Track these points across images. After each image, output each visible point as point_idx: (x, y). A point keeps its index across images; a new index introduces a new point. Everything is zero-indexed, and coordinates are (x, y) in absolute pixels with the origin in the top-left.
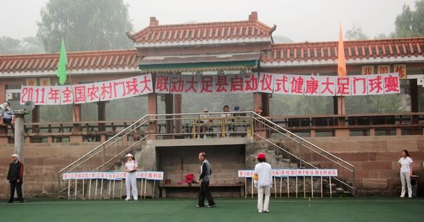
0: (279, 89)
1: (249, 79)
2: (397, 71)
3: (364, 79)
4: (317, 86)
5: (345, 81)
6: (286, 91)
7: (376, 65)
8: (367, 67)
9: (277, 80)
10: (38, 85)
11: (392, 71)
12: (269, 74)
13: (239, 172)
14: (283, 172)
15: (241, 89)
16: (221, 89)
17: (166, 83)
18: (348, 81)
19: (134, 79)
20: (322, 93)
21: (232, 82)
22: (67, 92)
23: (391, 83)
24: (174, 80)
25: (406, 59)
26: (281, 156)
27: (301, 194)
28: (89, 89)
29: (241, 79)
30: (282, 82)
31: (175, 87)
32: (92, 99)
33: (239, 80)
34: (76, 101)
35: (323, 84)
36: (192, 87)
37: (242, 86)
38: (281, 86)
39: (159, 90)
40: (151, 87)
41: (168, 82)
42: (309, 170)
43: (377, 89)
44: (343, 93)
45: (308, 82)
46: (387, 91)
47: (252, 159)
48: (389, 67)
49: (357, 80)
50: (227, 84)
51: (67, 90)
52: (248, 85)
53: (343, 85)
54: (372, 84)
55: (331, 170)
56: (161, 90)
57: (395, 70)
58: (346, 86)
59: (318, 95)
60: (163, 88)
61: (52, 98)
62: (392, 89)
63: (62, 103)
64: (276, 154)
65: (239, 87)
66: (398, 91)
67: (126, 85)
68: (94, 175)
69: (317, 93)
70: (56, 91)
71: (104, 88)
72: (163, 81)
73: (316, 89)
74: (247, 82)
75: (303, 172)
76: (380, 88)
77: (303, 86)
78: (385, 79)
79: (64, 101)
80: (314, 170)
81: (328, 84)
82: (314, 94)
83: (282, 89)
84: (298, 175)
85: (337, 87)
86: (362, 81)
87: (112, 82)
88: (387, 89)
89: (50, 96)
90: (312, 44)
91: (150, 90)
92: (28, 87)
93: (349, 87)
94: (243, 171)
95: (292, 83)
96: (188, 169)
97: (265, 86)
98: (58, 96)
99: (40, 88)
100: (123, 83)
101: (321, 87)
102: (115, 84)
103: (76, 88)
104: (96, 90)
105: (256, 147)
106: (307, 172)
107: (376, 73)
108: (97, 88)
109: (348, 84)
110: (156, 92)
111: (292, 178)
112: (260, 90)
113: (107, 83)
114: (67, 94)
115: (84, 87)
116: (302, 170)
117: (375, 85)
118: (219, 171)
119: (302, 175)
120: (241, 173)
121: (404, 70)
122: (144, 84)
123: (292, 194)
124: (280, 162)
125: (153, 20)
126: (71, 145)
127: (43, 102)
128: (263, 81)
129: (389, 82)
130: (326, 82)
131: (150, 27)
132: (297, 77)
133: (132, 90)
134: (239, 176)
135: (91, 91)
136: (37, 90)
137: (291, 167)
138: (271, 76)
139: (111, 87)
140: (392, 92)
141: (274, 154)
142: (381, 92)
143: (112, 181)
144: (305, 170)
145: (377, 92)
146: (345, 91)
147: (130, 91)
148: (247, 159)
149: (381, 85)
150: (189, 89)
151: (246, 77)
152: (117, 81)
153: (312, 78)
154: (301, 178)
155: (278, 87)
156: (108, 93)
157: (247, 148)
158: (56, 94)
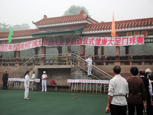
0: (90, 43)
1: (78, 40)
2: (143, 34)
3: (127, 38)
4: (106, 42)
5: (119, 39)
6: (93, 44)
7: (133, 31)
8: (129, 32)
9: (90, 40)
10: (6, 44)
11: (141, 34)
12: (87, 37)
13: (68, 80)
14: (85, 81)
15: (75, 44)
16: (67, 44)
17: (47, 42)
18: (120, 39)
19: (36, 41)
20: (108, 45)
21: (72, 41)
22: (14, 46)
23: (140, 40)
24: (50, 41)
25: (146, 28)
26: (85, 73)
27: (92, 91)
28: (21, 45)
29: (76, 39)
30: (92, 40)
31: (50, 43)
32: (22, 49)
33: (75, 40)
34: (17, 50)
35: (109, 41)
36: (56, 43)
37: (75, 42)
38: (91, 42)
39: (44, 45)
40: (41, 44)
41: (48, 41)
42: (96, 80)
43: (133, 43)
44: (118, 45)
45: (102, 40)
46: (137, 43)
47: (73, 75)
48: (139, 32)
49: (124, 39)
50: (70, 42)
51: (14, 45)
52: (78, 42)
53: (118, 41)
54: (131, 40)
55: (106, 81)
56: (45, 45)
57: (142, 34)
58: (119, 42)
59: (106, 46)
60: (46, 44)
61: (9, 49)
62: (140, 42)
63: (12, 51)
64: (83, 72)
65: (75, 43)
66: (143, 43)
67: (33, 43)
68: (16, 79)
69: (106, 45)
70: (11, 46)
71: (26, 44)
72: (46, 41)
73: (106, 43)
74: (78, 41)
75: (94, 81)
76: (134, 42)
77: (100, 42)
78: (137, 38)
79: (13, 50)
80: (98, 81)
81: (111, 41)
82: (105, 45)
83: (92, 44)
84: (91, 82)
85: (115, 42)
86: (127, 39)
87: (29, 42)
88: (138, 42)
89: (9, 48)
90: (106, 23)
91: (41, 45)
92: (3, 45)
93: (120, 42)
94: (70, 80)
95: (96, 41)
96: (53, 78)
97: (85, 42)
98: (11, 48)
99: (6, 45)
100: (32, 42)
101: (108, 42)
102: (30, 43)
103: (17, 44)
104: (23, 45)
105: (75, 69)
106: (95, 81)
107: (133, 35)
108: (24, 44)
109: (120, 41)
110: (43, 46)
111: (89, 84)
112: (83, 44)
113: (27, 43)
114: (14, 47)
115: (20, 44)
116: (93, 80)
117: (132, 41)
118: (65, 79)
119: (93, 82)
120: (69, 81)
121: (147, 33)
122: (39, 42)
123: (88, 91)
124: (84, 76)
125: (45, 16)
126: (15, 67)
127: (6, 50)
128: (84, 40)
129: (139, 39)
130: (110, 40)
131: (43, 19)
132: (98, 38)
133: (35, 45)
134: (68, 82)
135: (22, 45)
136: (5, 46)
137: (89, 79)
138: (88, 38)
139: (28, 44)
140: (140, 44)
141: (82, 73)
142: (135, 44)
143: (22, 82)
144: (95, 80)
145: (133, 44)
146: (119, 44)
147: (34, 45)
148: (71, 74)
149: (135, 41)
150: (55, 44)
151: (78, 38)
152: (30, 42)
153: (104, 38)
154: (92, 84)
155: (90, 42)
156: (27, 46)
157: (72, 70)
158: (11, 47)
